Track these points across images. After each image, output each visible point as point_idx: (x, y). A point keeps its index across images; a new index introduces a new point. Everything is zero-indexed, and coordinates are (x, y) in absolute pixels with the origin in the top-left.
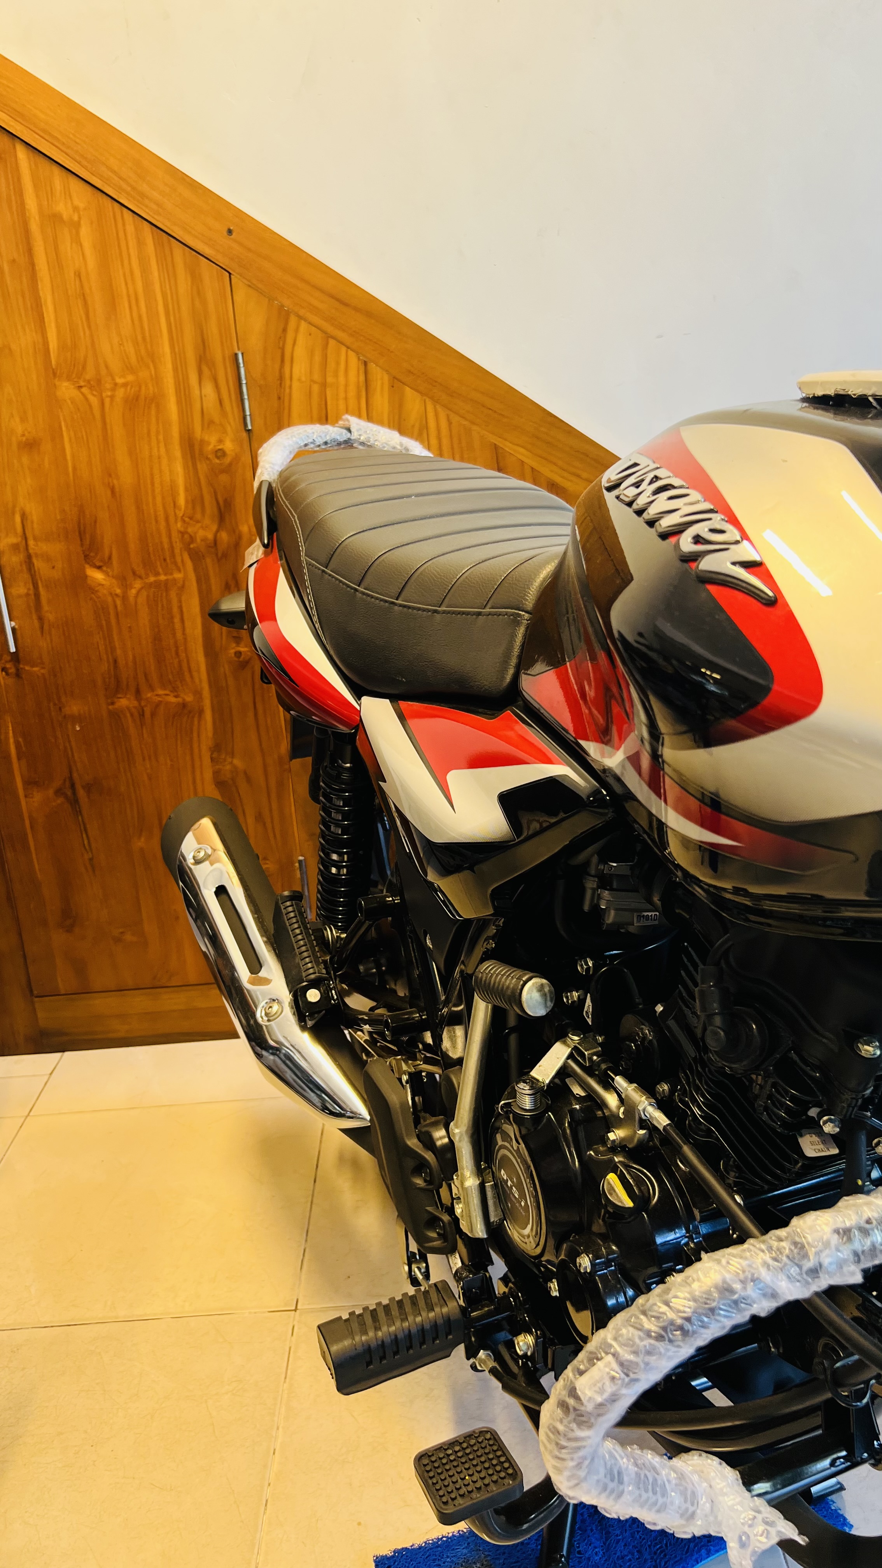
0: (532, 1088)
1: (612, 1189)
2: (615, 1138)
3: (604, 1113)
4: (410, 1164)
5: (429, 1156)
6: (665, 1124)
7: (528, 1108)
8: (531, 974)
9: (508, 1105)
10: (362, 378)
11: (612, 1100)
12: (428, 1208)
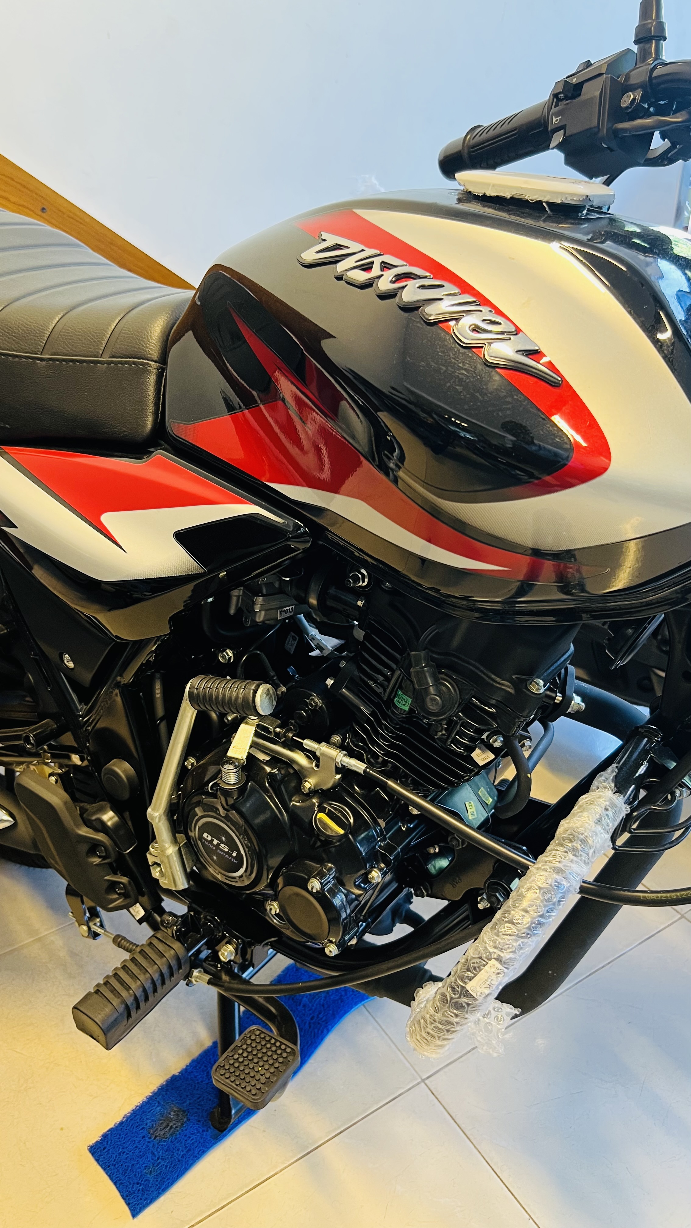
0: (236, 767)
1: (325, 825)
2: (310, 786)
3: (294, 769)
4: (85, 848)
5: (100, 837)
6: (364, 768)
7: (232, 783)
8: (257, 682)
9: (216, 785)
11: (300, 758)
12: (106, 878)
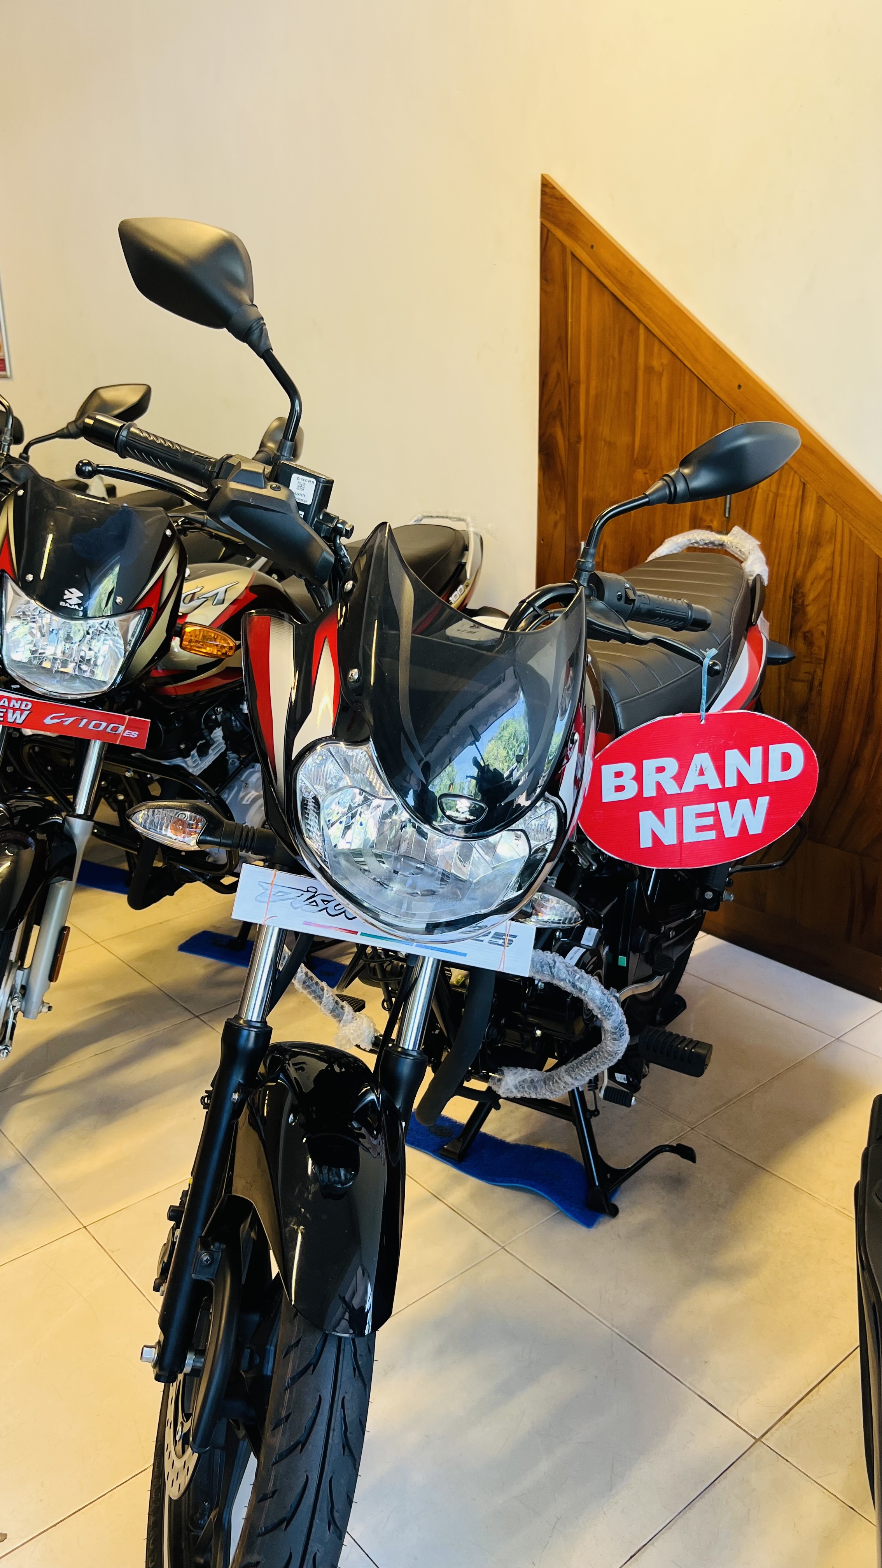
10: (801, 493)
